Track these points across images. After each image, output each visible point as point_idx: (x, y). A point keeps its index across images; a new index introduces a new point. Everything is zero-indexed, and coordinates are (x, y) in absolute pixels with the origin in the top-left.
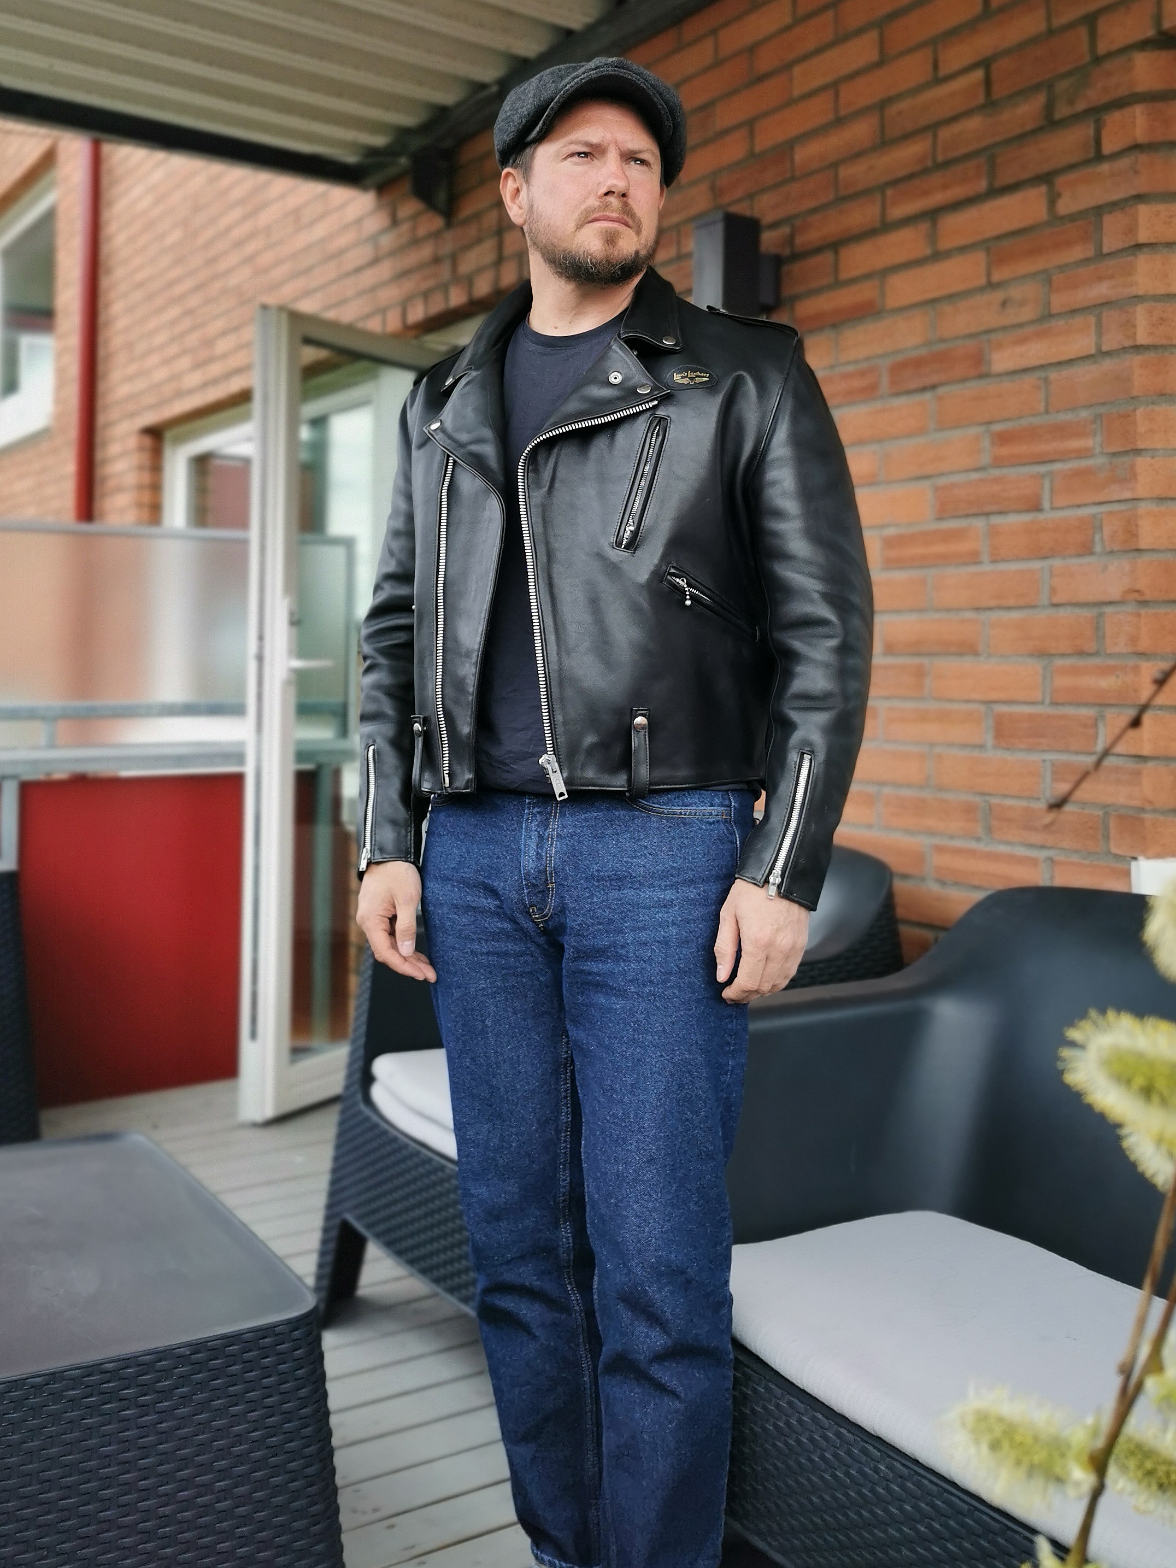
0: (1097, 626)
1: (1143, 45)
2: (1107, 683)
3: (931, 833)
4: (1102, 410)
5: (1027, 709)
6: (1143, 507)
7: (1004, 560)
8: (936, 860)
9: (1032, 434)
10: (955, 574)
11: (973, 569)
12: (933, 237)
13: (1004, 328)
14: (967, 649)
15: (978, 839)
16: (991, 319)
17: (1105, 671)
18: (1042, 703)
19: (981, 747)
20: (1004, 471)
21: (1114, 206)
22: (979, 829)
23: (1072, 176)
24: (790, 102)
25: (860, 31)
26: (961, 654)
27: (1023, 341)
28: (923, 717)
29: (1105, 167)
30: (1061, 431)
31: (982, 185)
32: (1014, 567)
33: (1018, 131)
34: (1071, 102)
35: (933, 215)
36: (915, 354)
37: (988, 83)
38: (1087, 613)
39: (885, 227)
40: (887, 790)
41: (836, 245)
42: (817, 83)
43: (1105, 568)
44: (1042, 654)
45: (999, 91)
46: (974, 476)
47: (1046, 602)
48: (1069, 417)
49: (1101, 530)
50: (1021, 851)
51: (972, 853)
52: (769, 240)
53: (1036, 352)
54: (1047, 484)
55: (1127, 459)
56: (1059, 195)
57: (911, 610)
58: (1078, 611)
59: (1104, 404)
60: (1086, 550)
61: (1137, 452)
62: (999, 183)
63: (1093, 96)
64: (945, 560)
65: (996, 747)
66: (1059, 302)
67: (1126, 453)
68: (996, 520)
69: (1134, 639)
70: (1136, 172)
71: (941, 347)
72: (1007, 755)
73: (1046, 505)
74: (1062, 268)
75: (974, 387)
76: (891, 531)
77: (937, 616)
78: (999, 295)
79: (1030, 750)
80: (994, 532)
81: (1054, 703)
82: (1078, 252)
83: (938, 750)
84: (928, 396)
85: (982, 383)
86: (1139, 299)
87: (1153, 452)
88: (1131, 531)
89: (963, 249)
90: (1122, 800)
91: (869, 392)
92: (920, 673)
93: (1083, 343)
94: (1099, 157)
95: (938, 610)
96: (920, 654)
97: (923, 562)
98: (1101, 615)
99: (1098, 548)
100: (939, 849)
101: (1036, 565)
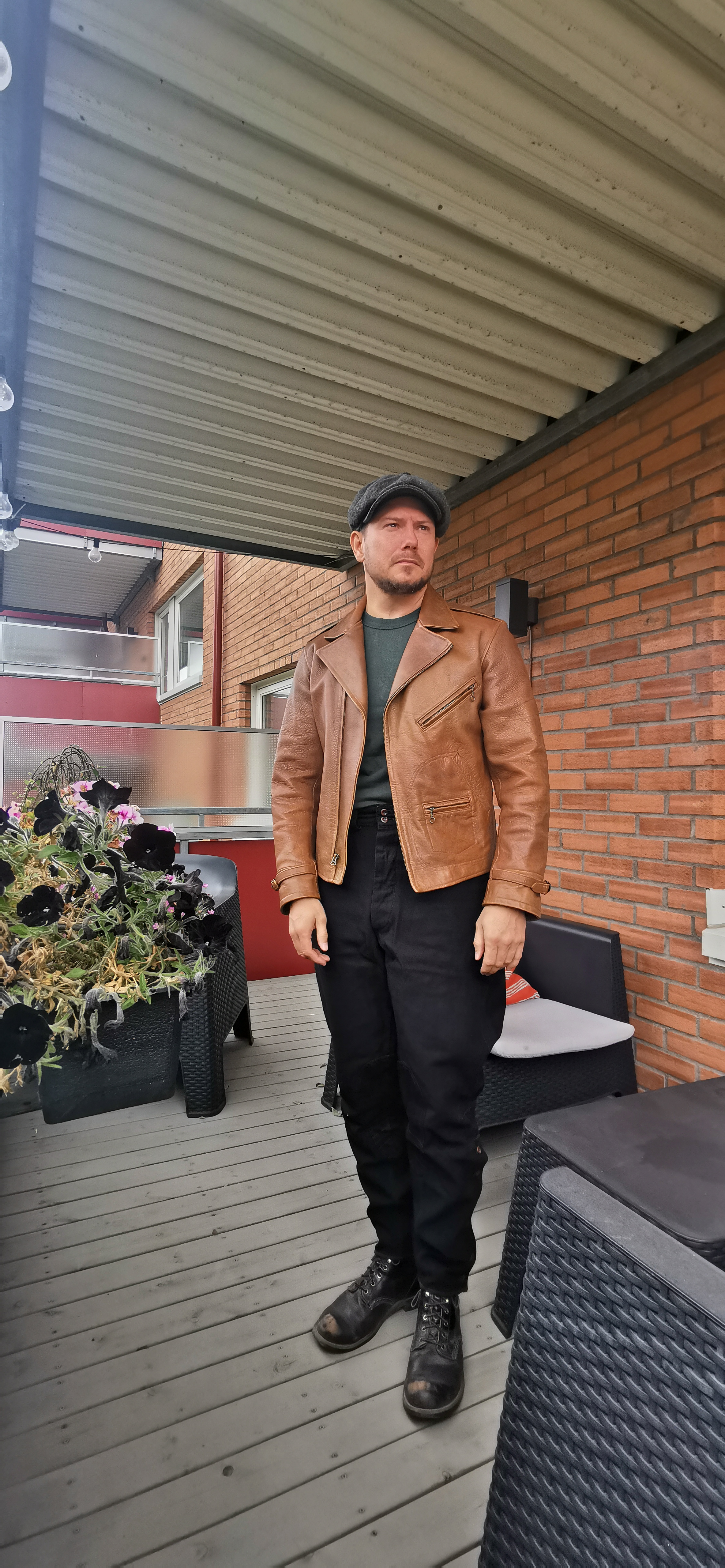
0: (692, 778)
1: (719, 493)
2: (696, 804)
3: (609, 875)
4: (696, 672)
5: (657, 817)
6: (716, 719)
7: (646, 745)
8: (611, 887)
9: (661, 684)
10: (620, 752)
11: (630, 749)
12: (612, 589)
13: (647, 632)
14: (627, 787)
15: (631, 878)
16: (640, 628)
17: (695, 799)
18: (664, 814)
19: (634, 834)
20: (647, 701)
21: (702, 572)
22: (632, 873)
23: (682, 558)
24: (544, 524)
25: (577, 490)
26: (624, 790)
27: (656, 639)
28: (605, 820)
29: (698, 554)
30: (675, 682)
31: (637, 563)
32: (651, 748)
33: (655, 537)
34: (681, 522)
35: (613, 578)
36: (603, 645)
37: (640, 513)
38: (687, 771)
39: (590, 584)
40: (586, 854)
41: (565, 593)
42: (556, 516)
43: (697, 748)
44: (664, 790)
45: (645, 518)
46: (632, 704)
47: (667, 765)
48: (680, 675)
49: (695, 730)
50: (652, 884)
51: (628, 885)
52: (532, 591)
53: (663, 644)
54: (668, 708)
55: (708, 696)
56: (675, 568)
57: (600, 769)
58: (682, 769)
59: (696, 669)
60: (687, 740)
61: (714, 692)
62: (646, 562)
63: (692, 519)
64: (616, 745)
65: (640, 834)
66: (674, 619)
67: (707, 693)
68: (642, 725)
69: (710, 783)
70: (713, 556)
71: (616, 642)
72: (646, 838)
73: (667, 718)
74: (677, 603)
75: (632, 661)
76: (591, 731)
77: (612, 771)
78: (645, 617)
79: (658, 836)
80: (640, 731)
81: (669, 814)
82: (684, 596)
83: (611, 835)
84: (609, 665)
85: (637, 658)
86: (715, 618)
87: (720, 692)
88: (710, 732)
89: (626, 594)
90: (702, 861)
91: (580, 664)
92: (604, 799)
93: (687, 640)
94: (695, 548)
95: (612, 769)
96: (604, 790)
97: (606, 746)
98: (694, 772)
99: (693, 739)
100: (612, 882)
101: (662, 747)
